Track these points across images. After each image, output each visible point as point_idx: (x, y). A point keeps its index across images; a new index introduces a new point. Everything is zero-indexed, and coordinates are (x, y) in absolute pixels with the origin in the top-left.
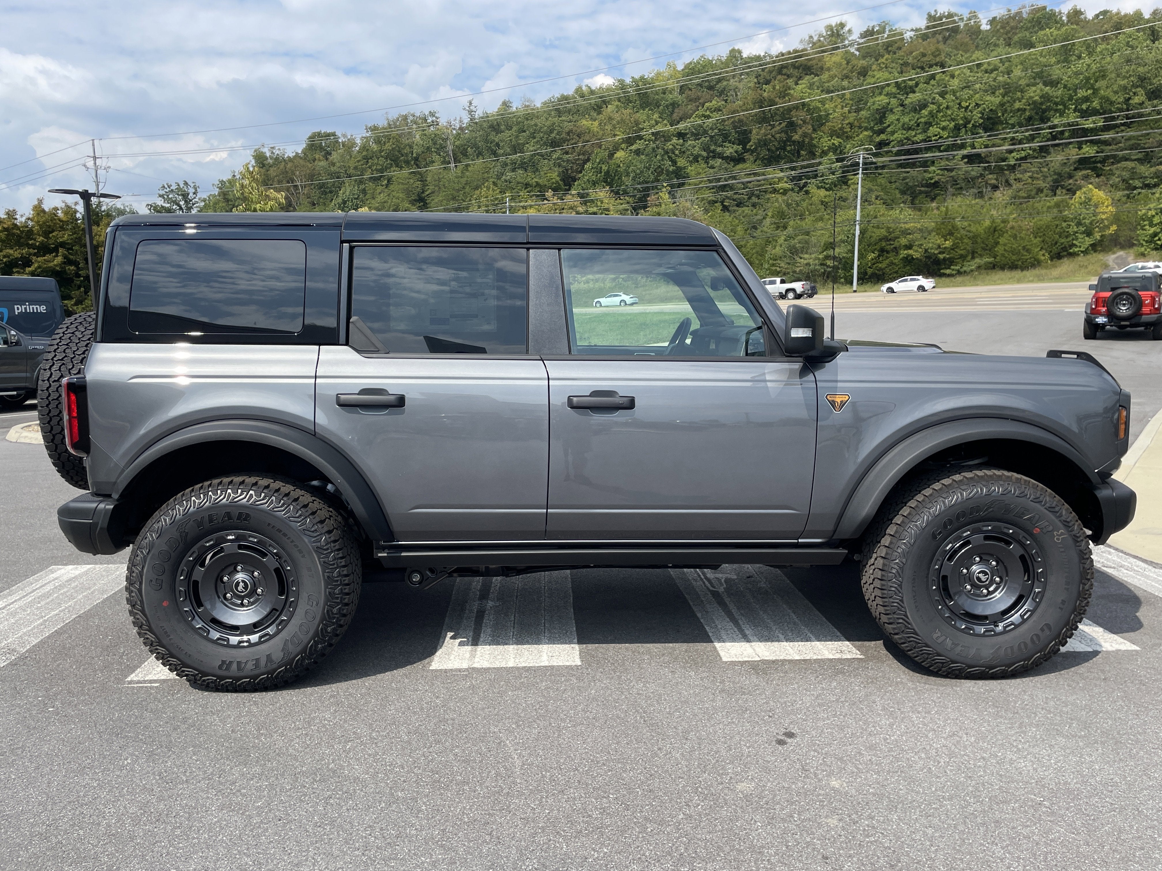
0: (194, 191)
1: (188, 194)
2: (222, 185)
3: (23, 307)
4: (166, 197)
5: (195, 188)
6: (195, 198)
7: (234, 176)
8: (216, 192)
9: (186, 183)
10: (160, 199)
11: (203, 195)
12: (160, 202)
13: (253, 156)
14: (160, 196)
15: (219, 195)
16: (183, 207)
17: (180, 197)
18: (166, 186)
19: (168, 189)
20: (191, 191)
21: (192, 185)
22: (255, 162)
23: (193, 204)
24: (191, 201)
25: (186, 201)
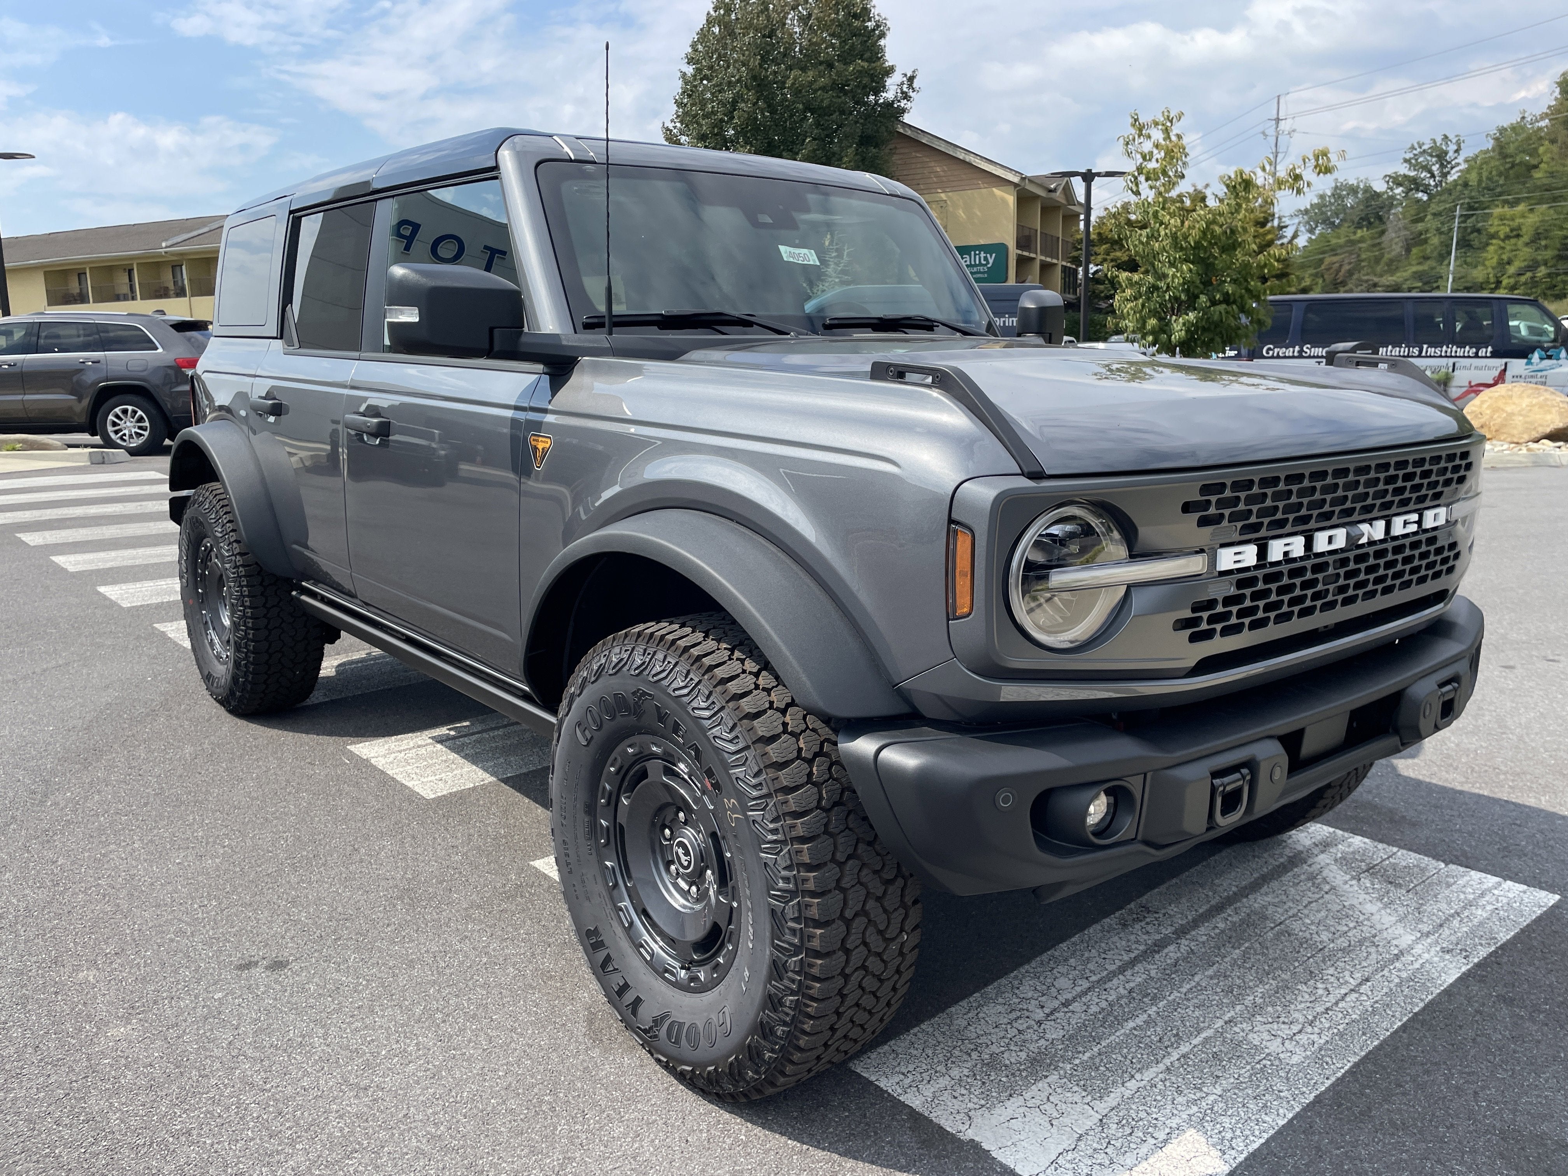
0: (1455, 148)
1: (1446, 153)
2: (1501, 134)
3: (1002, 319)
4: (1413, 161)
5: (1458, 144)
6: (1456, 158)
7: (1523, 118)
8: (1490, 144)
9: (1446, 137)
10: (1405, 165)
11: (1468, 152)
12: (1404, 170)
13: (1557, 83)
14: (1406, 161)
15: (1493, 150)
16: (1436, 173)
17: (1434, 159)
18: (1416, 146)
19: (1419, 150)
20: (1452, 147)
21: (1454, 141)
22: (1560, 93)
23: (1452, 168)
24: (1449, 163)
25: (1442, 166)
